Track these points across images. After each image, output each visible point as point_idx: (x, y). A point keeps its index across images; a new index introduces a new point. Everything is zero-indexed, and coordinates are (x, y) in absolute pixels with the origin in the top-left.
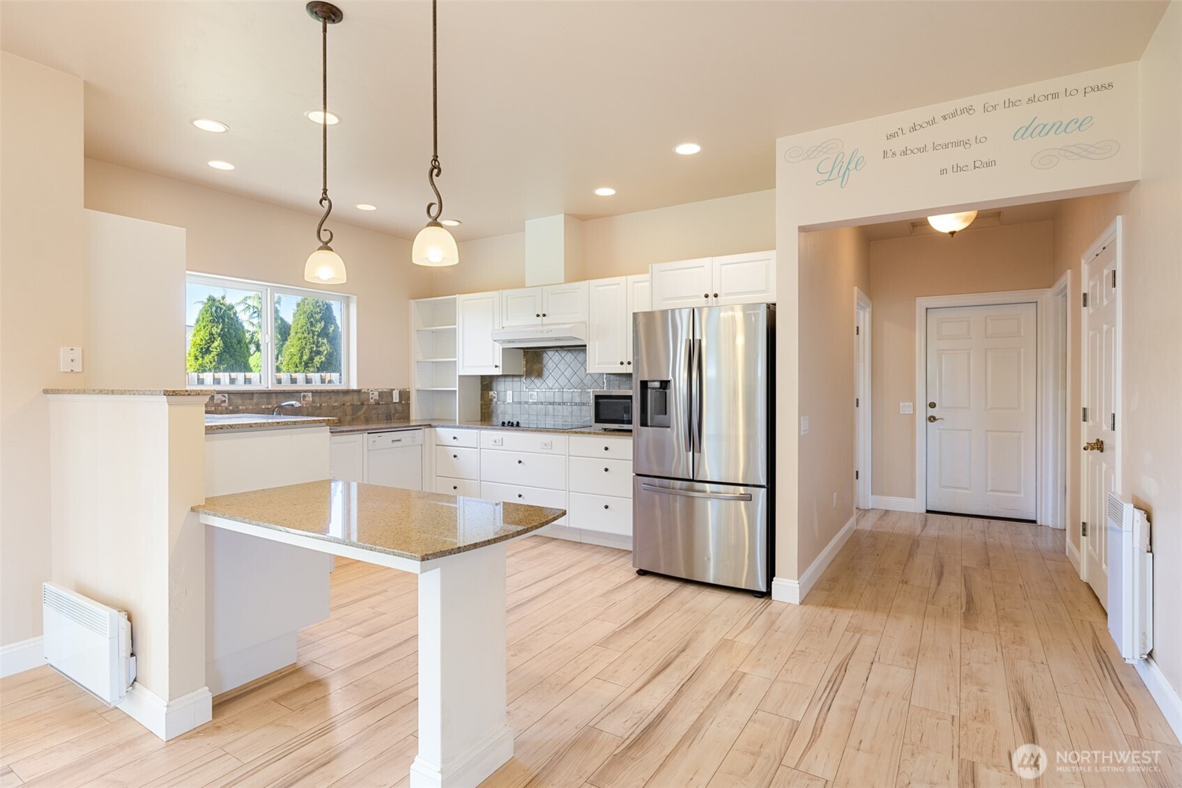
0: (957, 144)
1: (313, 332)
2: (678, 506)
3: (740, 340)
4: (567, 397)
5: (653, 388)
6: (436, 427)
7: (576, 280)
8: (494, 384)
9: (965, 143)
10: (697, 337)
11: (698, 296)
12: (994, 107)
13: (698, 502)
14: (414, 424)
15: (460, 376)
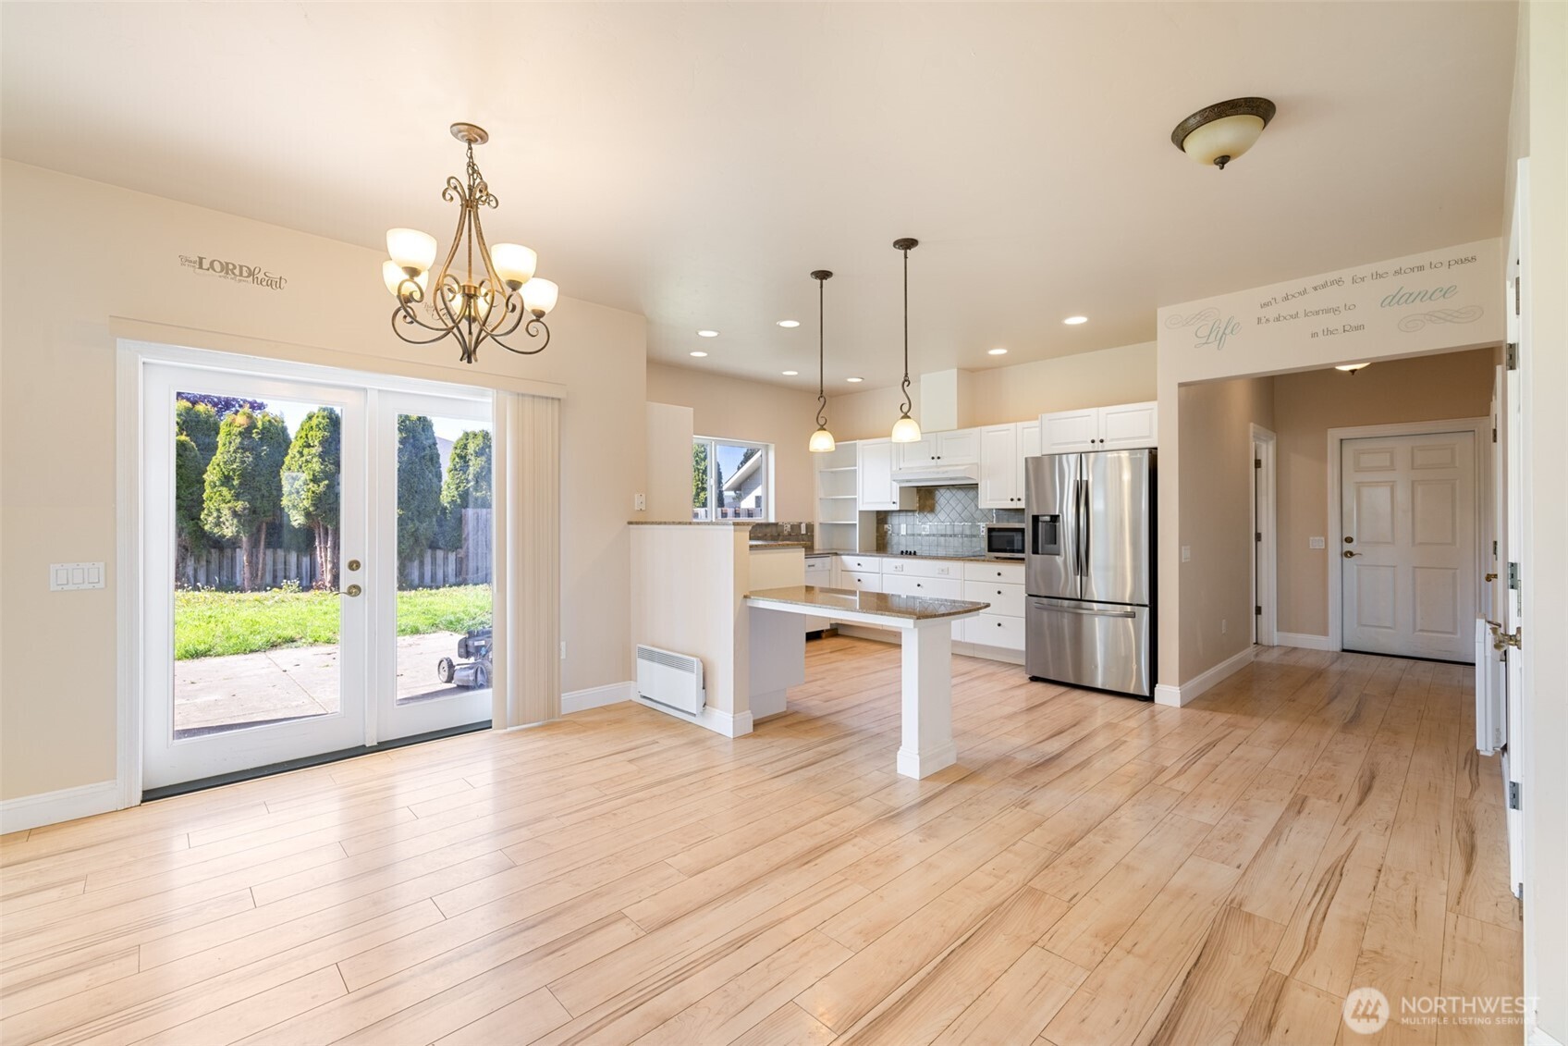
0: (1327, 311)
1: (699, 470)
2: (1066, 621)
3: (1127, 476)
4: (957, 530)
5: (1044, 522)
6: (841, 555)
7: (970, 427)
8: (889, 518)
9: (1335, 310)
10: (1084, 478)
11: (1085, 442)
12: (1363, 279)
13: (1085, 619)
14: (817, 552)
15: (860, 512)
